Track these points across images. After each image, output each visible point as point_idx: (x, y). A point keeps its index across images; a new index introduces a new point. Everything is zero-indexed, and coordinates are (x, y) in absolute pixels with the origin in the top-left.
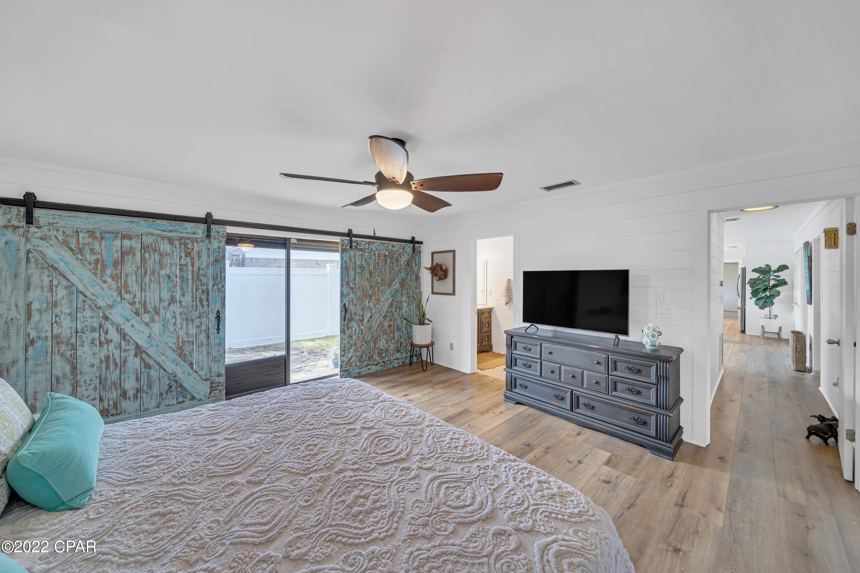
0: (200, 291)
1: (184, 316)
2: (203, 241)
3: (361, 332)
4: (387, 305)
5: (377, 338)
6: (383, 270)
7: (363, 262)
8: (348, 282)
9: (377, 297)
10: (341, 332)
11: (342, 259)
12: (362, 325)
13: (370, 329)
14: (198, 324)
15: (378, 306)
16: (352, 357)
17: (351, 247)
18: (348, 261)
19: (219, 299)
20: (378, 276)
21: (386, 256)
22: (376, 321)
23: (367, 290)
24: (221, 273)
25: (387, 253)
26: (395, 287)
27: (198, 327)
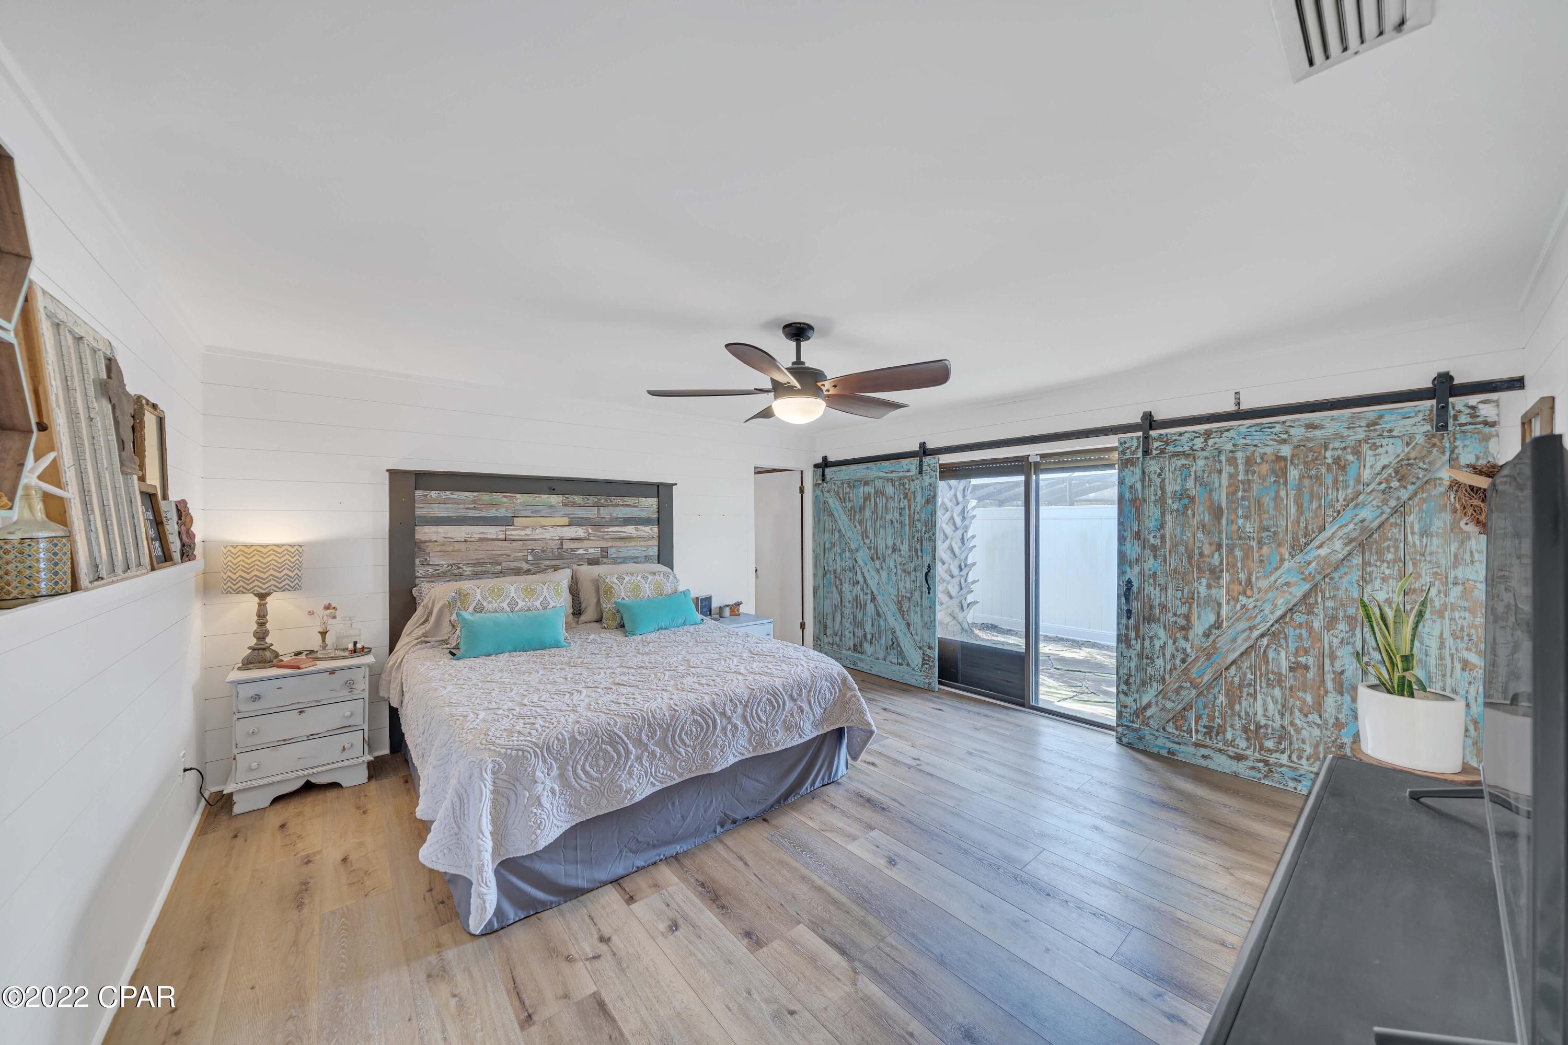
0: (916, 539)
1: (903, 567)
2: (917, 479)
3: (1180, 656)
4: (1280, 601)
5: (1240, 687)
6: (1267, 500)
7: (1190, 483)
8: (1138, 533)
9: (1243, 576)
10: (1119, 640)
11: (1121, 482)
12: (1186, 639)
13: (1209, 656)
14: (913, 578)
15: (1243, 600)
16: (1149, 705)
17: (1146, 452)
18: (1139, 486)
19: (930, 550)
20: (1246, 517)
21: (1279, 458)
22: (1234, 640)
23: (1201, 555)
24: (932, 517)
25: (1286, 451)
26: (1323, 552)
27: (914, 581)
